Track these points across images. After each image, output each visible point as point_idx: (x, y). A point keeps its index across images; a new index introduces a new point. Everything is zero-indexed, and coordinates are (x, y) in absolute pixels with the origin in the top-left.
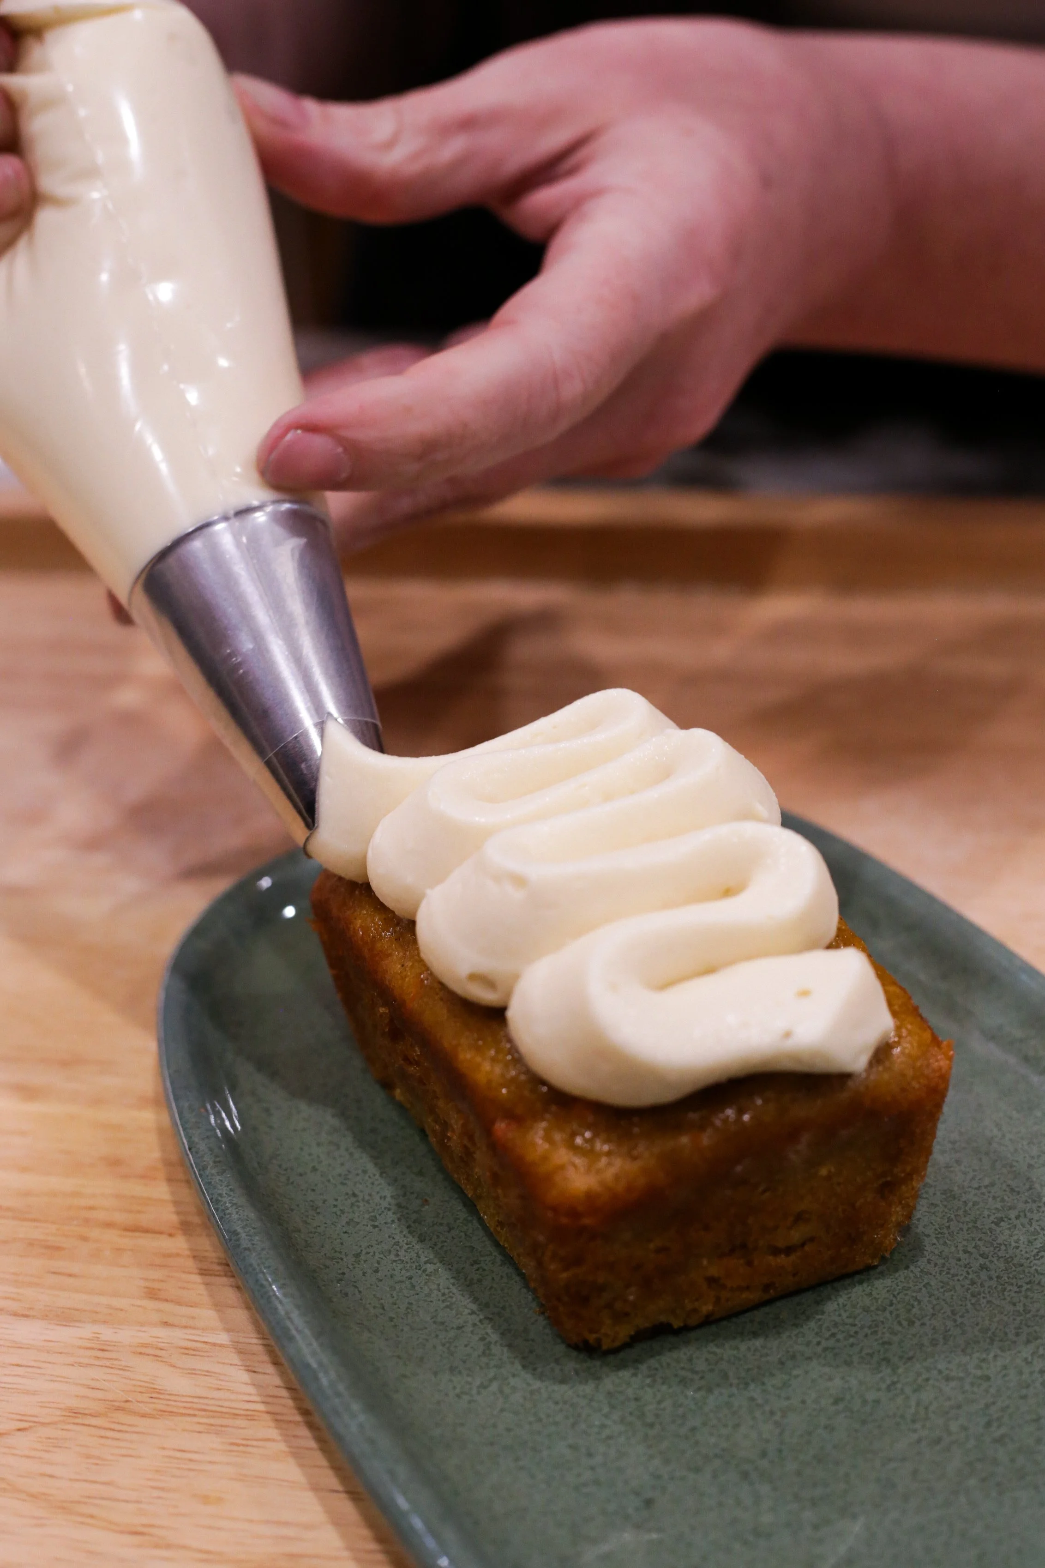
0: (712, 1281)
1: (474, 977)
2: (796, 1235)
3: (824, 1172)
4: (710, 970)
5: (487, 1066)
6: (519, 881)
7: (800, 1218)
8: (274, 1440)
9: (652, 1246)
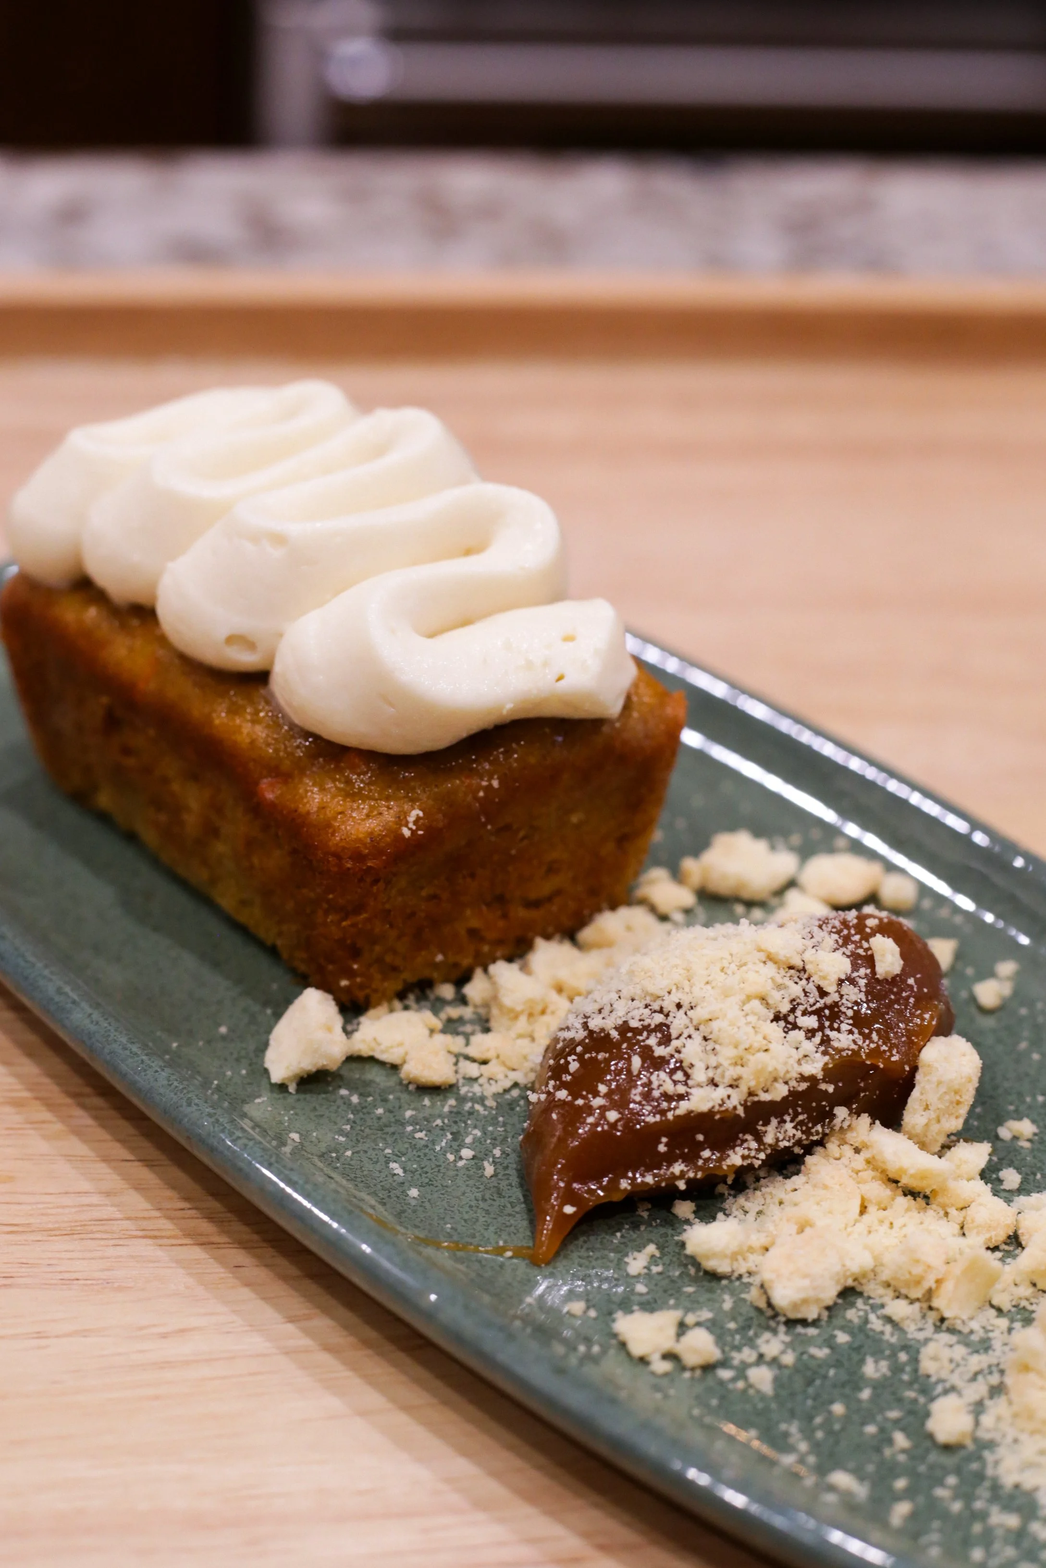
0: (473, 933)
1: (231, 640)
2: (546, 887)
3: (574, 819)
4: (466, 622)
5: (247, 728)
6: (279, 539)
7: (552, 869)
8: (50, 1122)
9: (424, 893)
